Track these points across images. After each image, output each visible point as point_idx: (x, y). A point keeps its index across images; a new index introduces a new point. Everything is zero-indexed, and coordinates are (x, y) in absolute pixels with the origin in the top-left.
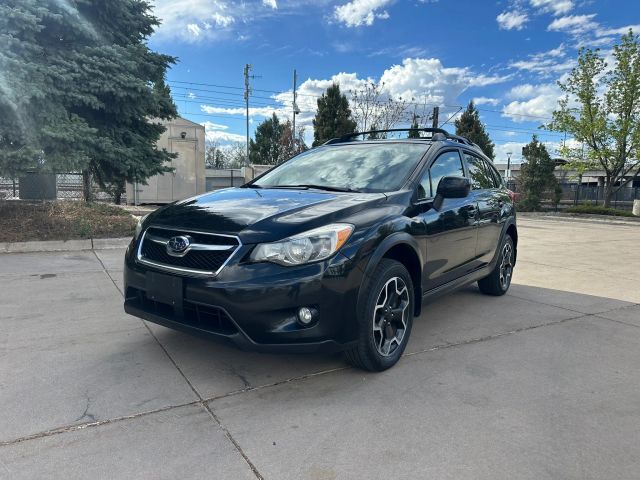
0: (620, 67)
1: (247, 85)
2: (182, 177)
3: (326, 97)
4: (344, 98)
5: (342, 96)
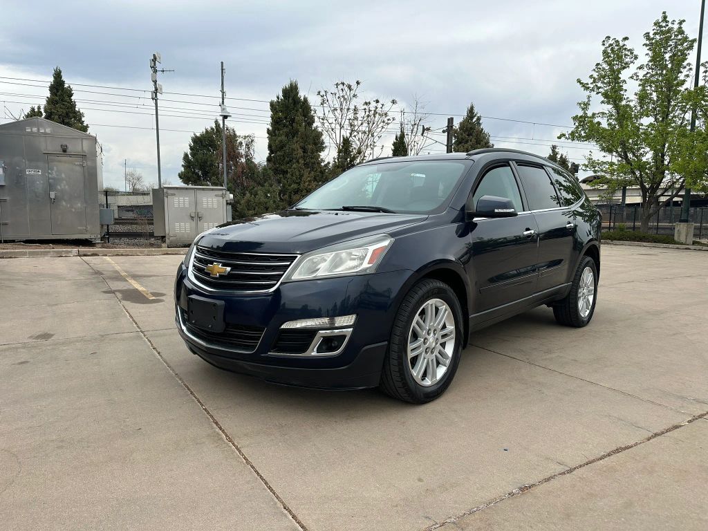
0: (653, 59)
1: (155, 82)
2: (64, 203)
3: (281, 99)
4: (306, 100)
5: (302, 98)
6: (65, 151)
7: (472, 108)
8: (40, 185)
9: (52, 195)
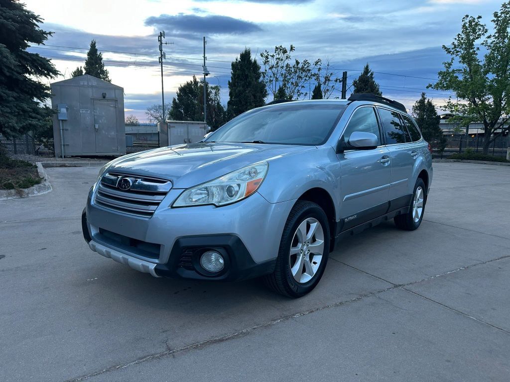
0: (499, 31)
1: (161, 50)
2: (104, 132)
3: (239, 61)
4: (255, 62)
5: (253, 61)
6: (104, 97)
7: (367, 66)
8: (88, 120)
9: (97, 127)
